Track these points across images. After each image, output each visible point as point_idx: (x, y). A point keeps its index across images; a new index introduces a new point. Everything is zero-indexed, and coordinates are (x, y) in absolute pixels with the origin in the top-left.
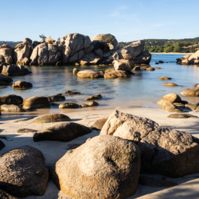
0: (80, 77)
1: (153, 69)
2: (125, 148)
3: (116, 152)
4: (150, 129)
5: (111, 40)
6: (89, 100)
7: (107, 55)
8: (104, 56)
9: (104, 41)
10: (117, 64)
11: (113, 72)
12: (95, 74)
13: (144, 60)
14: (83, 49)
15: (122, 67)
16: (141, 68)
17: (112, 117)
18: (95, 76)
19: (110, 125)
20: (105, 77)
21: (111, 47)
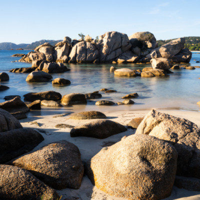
0: (117, 75)
1: (194, 68)
2: (161, 148)
3: (151, 152)
4: (188, 130)
5: (149, 38)
6: (125, 98)
7: (145, 53)
8: (142, 54)
9: (142, 39)
10: (155, 62)
11: (151, 70)
12: (132, 72)
13: (183, 59)
14: (121, 47)
15: (160, 66)
16: (181, 67)
17: (148, 117)
18: (132, 75)
19: (146, 124)
20: (142, 75)
21: (149, 45)
